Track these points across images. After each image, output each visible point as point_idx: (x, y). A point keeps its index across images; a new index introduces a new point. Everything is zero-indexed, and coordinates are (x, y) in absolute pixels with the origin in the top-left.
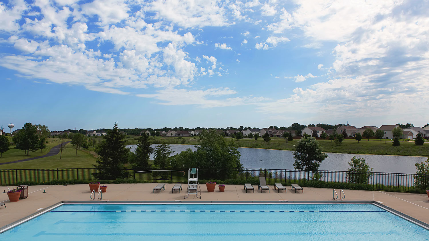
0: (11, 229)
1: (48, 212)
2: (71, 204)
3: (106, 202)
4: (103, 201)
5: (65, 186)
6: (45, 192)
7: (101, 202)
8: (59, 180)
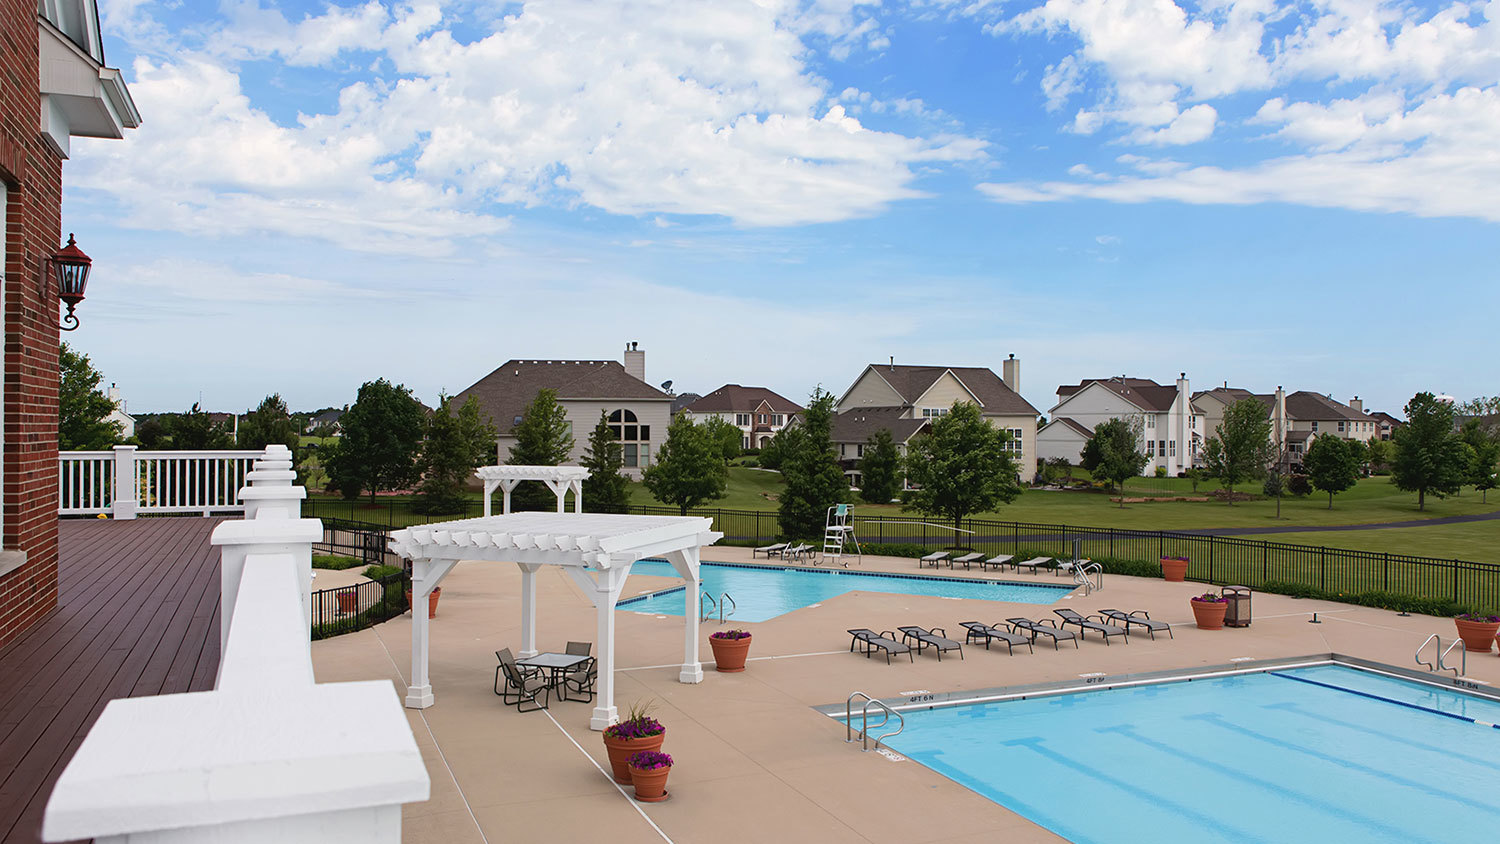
0: (1136, 686)
1: (1264, 672)
2: (1353, 668)
3: (1475, 687)
4: (1463, 682)
5: (1403, 615)
6: (1315, 621)
7: (1456, 683)
8: (1390, 592)
